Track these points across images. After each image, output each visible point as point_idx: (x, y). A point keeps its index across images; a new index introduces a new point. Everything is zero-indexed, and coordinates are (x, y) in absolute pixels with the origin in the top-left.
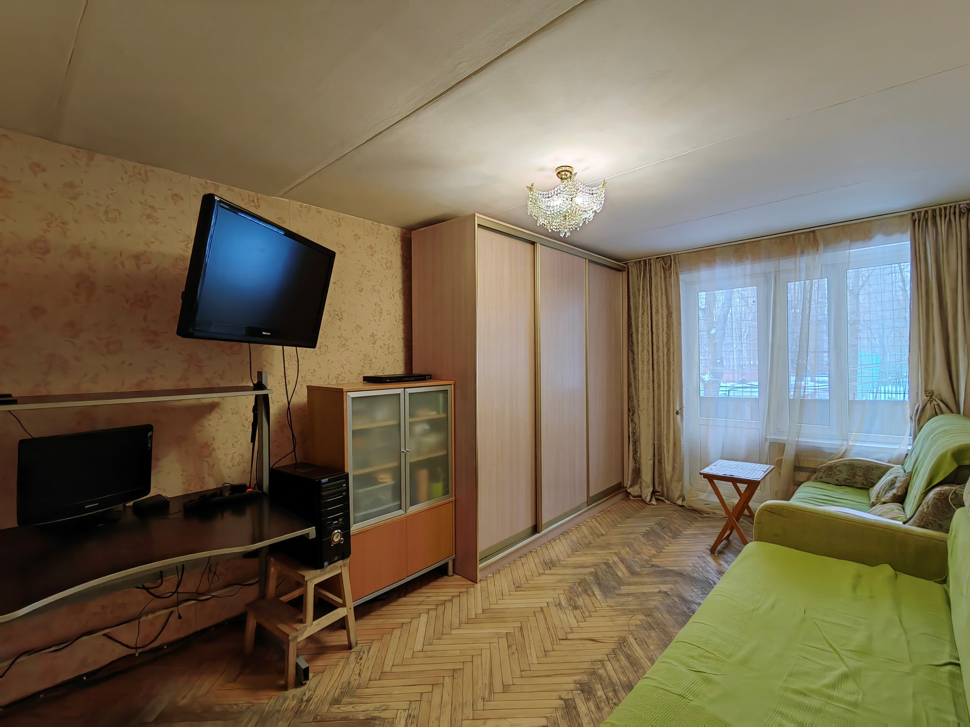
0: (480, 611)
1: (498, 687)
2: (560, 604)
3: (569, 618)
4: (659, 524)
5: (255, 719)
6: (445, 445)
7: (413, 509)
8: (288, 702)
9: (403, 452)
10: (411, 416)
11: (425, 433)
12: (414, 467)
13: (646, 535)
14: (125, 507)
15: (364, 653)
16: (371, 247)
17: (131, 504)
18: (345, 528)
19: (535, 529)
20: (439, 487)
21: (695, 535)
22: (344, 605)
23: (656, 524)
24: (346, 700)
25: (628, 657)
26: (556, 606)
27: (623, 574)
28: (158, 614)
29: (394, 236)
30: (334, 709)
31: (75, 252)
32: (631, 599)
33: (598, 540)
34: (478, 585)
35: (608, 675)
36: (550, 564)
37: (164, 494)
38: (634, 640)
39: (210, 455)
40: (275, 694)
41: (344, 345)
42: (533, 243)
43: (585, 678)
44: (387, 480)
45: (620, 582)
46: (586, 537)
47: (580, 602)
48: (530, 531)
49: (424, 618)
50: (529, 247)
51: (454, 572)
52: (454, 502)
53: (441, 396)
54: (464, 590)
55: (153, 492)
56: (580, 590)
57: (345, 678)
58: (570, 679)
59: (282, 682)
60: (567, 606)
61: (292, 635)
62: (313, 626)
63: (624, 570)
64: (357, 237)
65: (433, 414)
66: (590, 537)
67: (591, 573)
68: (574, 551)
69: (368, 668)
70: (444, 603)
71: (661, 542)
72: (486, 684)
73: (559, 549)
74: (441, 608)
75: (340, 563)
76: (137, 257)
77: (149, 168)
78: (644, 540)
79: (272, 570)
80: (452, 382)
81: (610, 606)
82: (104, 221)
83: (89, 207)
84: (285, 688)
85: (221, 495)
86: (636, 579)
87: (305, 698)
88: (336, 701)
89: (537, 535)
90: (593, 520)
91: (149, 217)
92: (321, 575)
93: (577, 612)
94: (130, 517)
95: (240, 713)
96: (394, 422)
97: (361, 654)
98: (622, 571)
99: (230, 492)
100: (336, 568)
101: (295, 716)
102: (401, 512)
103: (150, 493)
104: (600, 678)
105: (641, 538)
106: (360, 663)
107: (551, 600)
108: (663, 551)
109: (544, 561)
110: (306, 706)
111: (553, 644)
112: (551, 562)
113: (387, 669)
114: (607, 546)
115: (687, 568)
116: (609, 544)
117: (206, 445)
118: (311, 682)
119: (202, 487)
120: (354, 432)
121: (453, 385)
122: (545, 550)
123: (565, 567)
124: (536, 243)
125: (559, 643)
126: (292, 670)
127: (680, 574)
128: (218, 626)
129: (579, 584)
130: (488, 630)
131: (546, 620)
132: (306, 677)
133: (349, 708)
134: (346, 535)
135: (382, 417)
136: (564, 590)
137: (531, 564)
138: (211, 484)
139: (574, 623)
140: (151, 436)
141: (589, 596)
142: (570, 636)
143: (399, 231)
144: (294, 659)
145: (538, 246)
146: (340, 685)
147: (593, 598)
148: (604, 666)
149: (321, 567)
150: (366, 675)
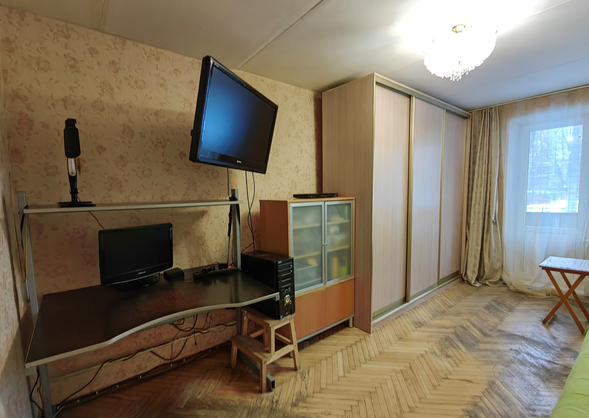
0: (377, 353)
1: (406, 409)
2: (435, 353)
3: (445, 364)
4: (495, 301)
5: (246, 412)
6: (348, 241)
7: (330, 283)
8: (264, 402)
9: (323, 245)
10: (328, 221)
11: (336, 233)
12: (330, 255)
13: (487, 308)
14: (159, 274)
15: (306, 374)
16: (295, 105)
17: (162, 272)
18: (292, 294)
19: (405, 300)
20: (345, 269)
21: (526, 311)
22: (292, 343)
23: (492, 300)
24: (301, 404)
25: (500, 395)
26: (432, 354)
27: (478, 335)
28: (180, 340)
29: (309, 97)
30: (295, 410)
31: (120, 109)
32: (489, 353)
33: (450, 309)
34: (372, 335)
35: (487, 407)
36: (419, 324)
37: (180, 268)
38: (500, 383)
39: (203, 244)
40: (256, 396)
41: (279, 174)
42: (410, 97)
43: (470, 408)
44: (313, 263)
45: (477, 341)
46: (440, 307)
47: (450, 353)
48: (402, 301)
49: (340, 355)
50: (406, 99)
51: (353, 326)
52: (354, 280)
53: (346, 208)
54: (363, 337)
55: (174, 267)
56: (447, 343)
57: (297, 389)
58: (458, 408)
59: (258, 388)
60: (440, 354)
61: (264, 360)
62: (275, 356)
63: (477, 332)
64: (286, 98)
65: (341, 220)
66: (443, 308)
67: (452, 332)
68: (435, 316)
69: (311, 383)
70: (351, 345)
71: (500, 314)
72: (396, 405)
73: (422, 314)
74: (350, 349)
75: (289, 316)
76: (157, 113)
77: (159, 50)
78: (487, 312)
79: (245, 318)
80: (354, 198)
81: (474, 357)
82: (135, 88)
83: (125, 78)
84: (261, 392)
85: (214, 269)
86: (489, 339)
87: (275, 401)
88: (295, 405)
89: (406, 304)
90: (442, 296)
91: (162, 85)
92: (278, 324)
93: (450, 360)
94: (163, 281)
95: (236, 407)
96: (318, 225)
97: (304, 374)
98: (475, 333)
99: (218, 268)
100: (286, 320)
101: (270, 413)
102: (322, 285)
103: (173, 267)
104: (482, 409)
105: (484, 310)
106: (305, 380)
107: (427, 349)
108: (504, 320)
109: (414, 321)
110: (276, 406)
111: (438, 381)
112: (420, 323)
113: (323, 386)
114: (458, 314)
115: (527, 334)
116: (459, 313)
117: (201, 238)
118: (277, 389)
119: (200, 265)
120: (294, 231)
121: (354, 200)
122: (412, 314)
123: (431, 326)
124: (412, 96)
125: (442, 381)
126: (264, 381)
127: (523, 338)
128: (213, 349)
129: (446, 339)
130: (387, 366)
131: (427, 363)
132: (273, 387)
133: (305, 410)
134: (293, 299)
135: (310, 221)
136: (435, 343)
137: (405, 323)
138: (205, 263)
139: (450, 368)
140: (172, 231)
141: (456, 348)
142: (449, 377)
143: (313, 94)
144: (265, 374)
145: (414, 99)
146: (295, 394)
147: (460, 351)
148: (482, 400)
149: (279, 318)
150: (311, 389)
